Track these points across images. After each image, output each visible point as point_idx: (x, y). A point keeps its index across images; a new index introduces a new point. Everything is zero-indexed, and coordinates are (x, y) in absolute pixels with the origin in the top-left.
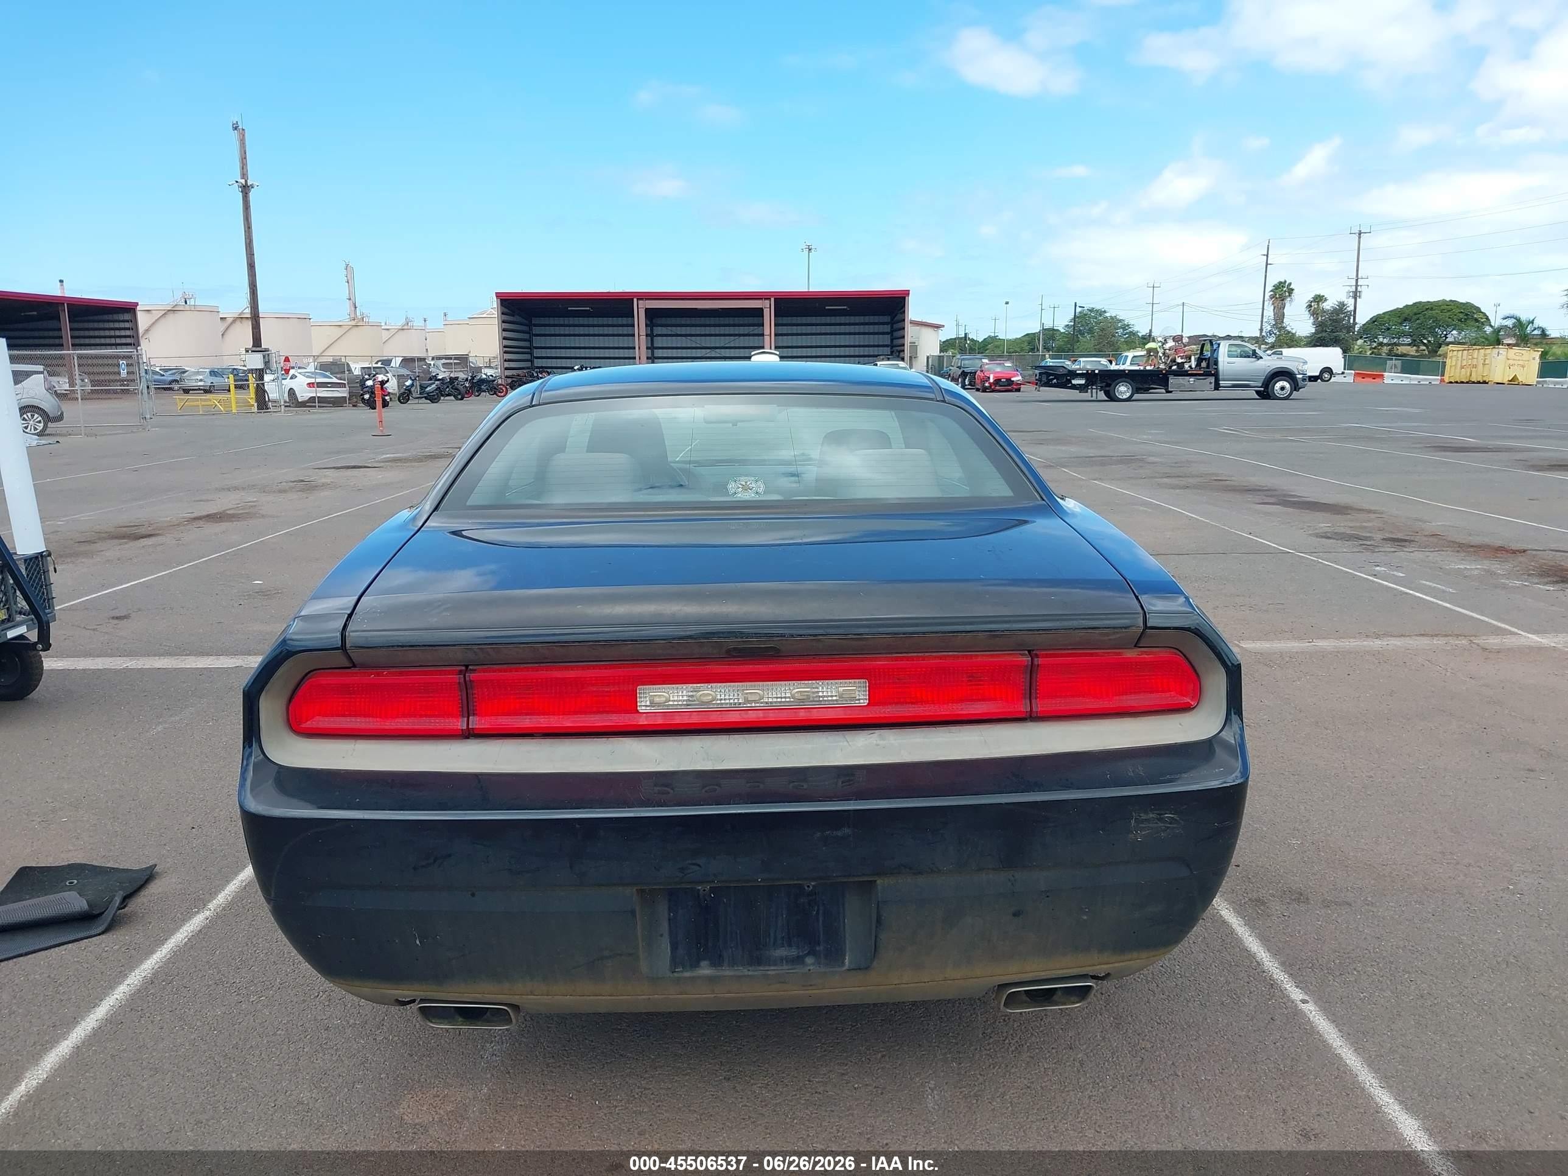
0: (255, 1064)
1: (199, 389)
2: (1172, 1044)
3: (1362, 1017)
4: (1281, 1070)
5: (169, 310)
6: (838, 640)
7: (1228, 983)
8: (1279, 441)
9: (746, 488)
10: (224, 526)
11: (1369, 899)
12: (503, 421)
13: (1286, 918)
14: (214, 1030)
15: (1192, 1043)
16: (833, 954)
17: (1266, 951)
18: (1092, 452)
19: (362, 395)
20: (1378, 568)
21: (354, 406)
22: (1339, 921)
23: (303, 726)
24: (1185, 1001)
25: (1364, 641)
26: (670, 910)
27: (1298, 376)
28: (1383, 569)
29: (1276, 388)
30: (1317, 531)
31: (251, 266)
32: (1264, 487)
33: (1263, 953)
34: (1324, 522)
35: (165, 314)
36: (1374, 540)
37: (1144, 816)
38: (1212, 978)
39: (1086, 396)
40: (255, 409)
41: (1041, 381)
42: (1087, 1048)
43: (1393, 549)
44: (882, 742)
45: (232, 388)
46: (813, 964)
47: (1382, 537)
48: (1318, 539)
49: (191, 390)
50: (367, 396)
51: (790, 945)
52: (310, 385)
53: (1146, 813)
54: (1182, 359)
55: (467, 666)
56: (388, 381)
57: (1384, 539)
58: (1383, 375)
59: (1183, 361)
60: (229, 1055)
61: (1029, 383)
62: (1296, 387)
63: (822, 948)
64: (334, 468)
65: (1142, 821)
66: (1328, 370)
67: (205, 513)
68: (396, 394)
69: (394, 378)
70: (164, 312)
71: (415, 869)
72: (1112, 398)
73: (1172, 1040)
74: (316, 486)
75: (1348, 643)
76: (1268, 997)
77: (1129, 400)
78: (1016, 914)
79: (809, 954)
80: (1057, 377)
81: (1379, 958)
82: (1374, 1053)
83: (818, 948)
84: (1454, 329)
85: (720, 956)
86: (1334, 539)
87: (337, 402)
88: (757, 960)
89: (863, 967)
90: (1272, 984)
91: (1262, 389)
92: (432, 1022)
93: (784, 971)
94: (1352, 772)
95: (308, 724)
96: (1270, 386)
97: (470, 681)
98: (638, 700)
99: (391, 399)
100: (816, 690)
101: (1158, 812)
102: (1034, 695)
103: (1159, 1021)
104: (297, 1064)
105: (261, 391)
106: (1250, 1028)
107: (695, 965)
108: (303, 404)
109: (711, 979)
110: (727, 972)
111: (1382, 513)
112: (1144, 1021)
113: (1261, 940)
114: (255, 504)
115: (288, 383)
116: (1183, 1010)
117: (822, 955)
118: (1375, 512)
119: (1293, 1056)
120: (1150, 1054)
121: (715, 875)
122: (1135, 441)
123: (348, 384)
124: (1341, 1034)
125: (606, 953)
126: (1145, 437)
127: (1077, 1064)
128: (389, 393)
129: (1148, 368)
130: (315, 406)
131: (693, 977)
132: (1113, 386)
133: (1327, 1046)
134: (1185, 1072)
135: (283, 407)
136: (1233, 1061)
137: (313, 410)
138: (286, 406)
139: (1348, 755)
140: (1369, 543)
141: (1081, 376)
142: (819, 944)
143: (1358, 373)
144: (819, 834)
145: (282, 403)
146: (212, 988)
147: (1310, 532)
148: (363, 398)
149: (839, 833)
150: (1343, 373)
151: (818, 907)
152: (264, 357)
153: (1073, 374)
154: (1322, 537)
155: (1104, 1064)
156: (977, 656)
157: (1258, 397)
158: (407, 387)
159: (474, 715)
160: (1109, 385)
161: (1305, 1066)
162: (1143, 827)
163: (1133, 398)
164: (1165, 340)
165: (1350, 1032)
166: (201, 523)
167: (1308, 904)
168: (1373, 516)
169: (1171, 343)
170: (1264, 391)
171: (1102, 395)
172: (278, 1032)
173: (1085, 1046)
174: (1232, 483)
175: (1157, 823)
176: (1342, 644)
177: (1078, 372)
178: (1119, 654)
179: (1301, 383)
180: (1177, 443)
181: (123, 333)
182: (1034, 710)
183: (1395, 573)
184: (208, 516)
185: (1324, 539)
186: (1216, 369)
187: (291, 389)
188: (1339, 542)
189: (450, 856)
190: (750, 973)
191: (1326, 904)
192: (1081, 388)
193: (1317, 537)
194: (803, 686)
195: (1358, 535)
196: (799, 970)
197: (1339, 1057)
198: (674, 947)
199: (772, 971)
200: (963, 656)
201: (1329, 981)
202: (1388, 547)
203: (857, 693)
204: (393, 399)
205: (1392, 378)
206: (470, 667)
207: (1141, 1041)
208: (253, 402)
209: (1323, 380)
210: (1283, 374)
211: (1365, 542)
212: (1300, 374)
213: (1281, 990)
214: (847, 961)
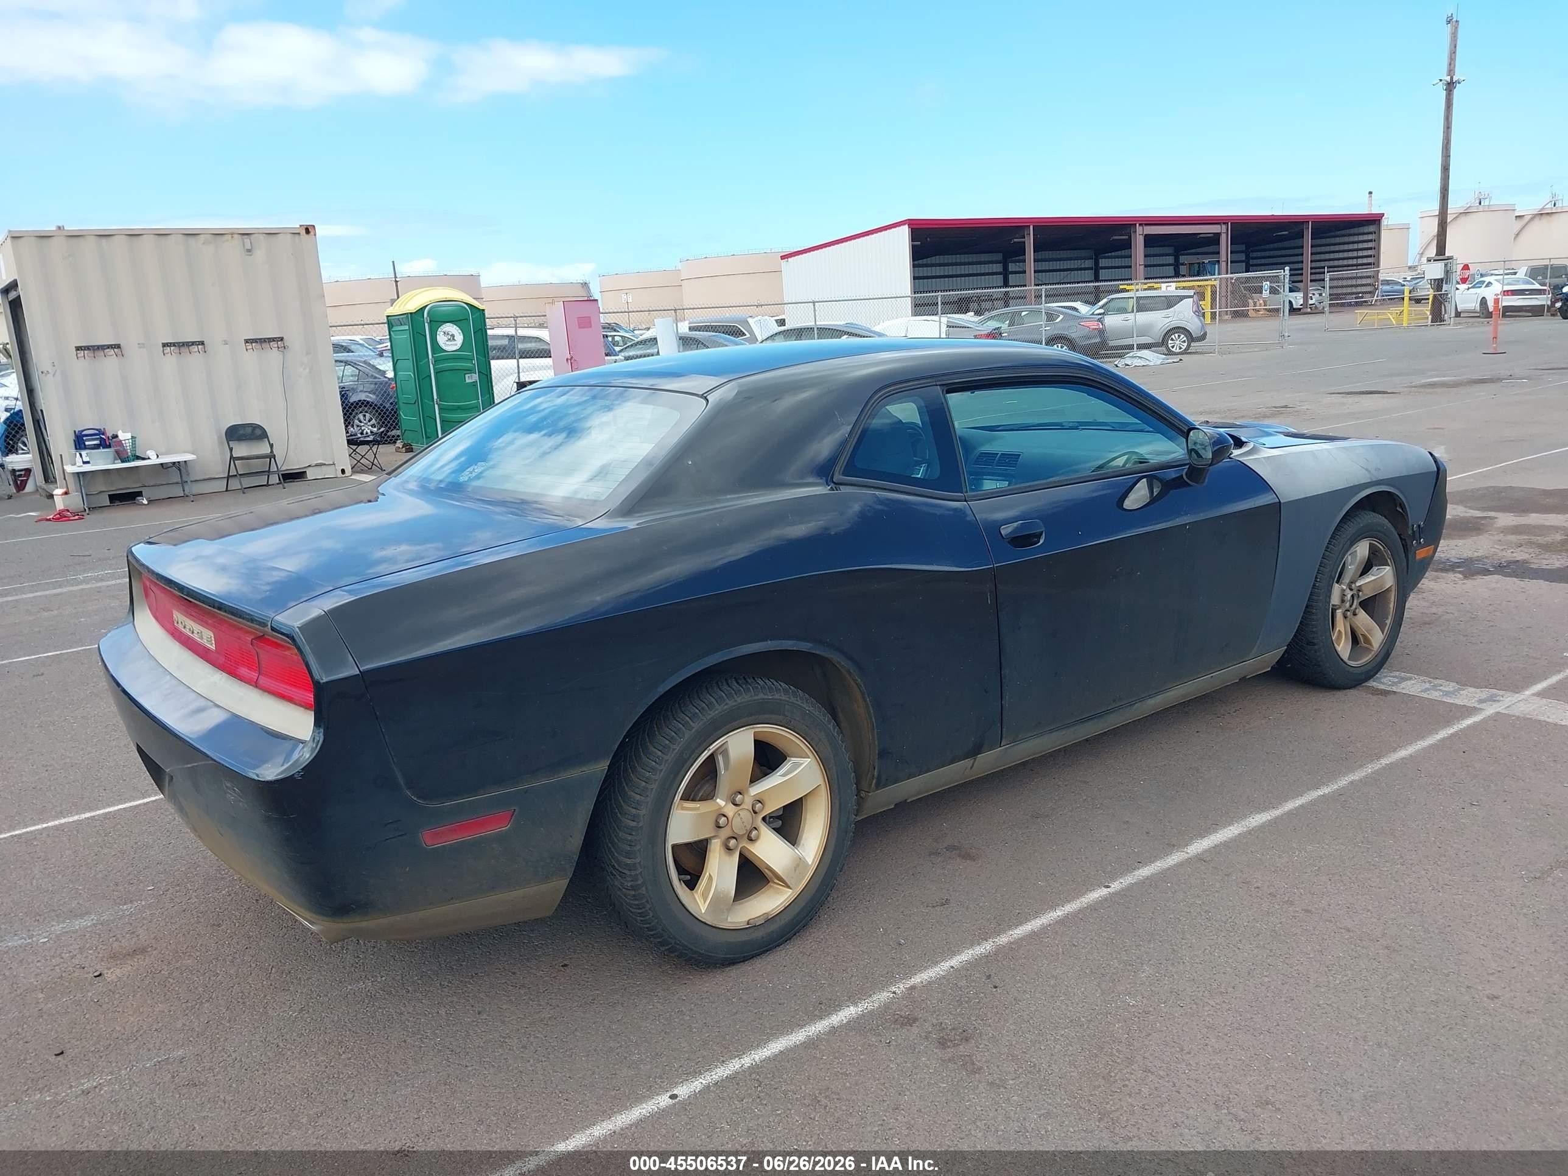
5: (1461, 213)
31: (1446, 169)
35: (1457, 217)
40: (1429, 322)
45: (1406, 299)
49: (1423, 299)
52: (1507, 292)
70: (1455, 216)
87: (1534, 311)
105: (1437, 303)
123: (1551, 290)
145: (1474, 314)
152: (1446, 265)
181: (1365, 245)
187: (1482, 298)
208: (1429, 314)
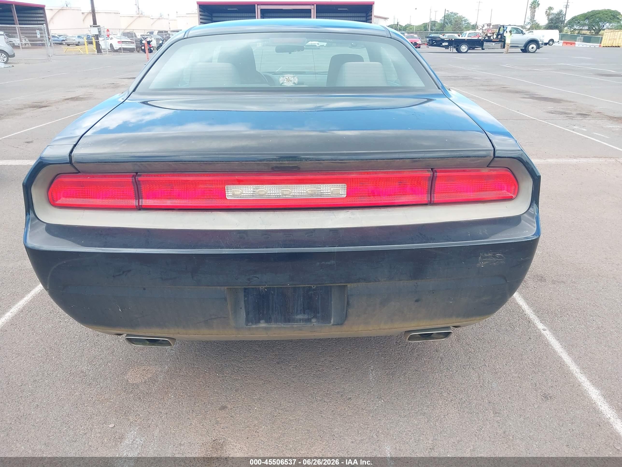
0: (64, 352)
1: (73, 44)
2: (484, 350)
3: (571, 338)
4: (534, 364)
5: (60, 9)
6: (331, 163)
7: (509, 320)
8: (531, 71)
9: (289, 80)
10: (78, 102)
11: (573, 280)
12: (170, 46)
13: (536, 289)
14: (47, 335)
15: (493, 350)
16: (326, 318)
17: (527, 305)
18: (450, 74)
19: (141, 47)
20: (575, 127)
21: (138, 52)
22: (560, 290)
23: (57, 203)
24: (490, 329)
25: (569, 159)
26: (245, 296)
28: (577, 127)
29: (530, 48)
30: (547, 110)
32: (524, 90)
33: (525, 306)
34: (550, 106)
36: (573, 114)
37: (486, 255)
38: (502, 317)
39: (448, 50)
40: (96, 52)
41: (429, 43)
42: (444, 351)
43: (581, 119)
44: (352, 216)
45: (86, 43)
46: (316, 322)
47: (576, 113)
48: (548, 114)
49: (70, 44)
50: (143, 48)
51: (304, 313)
52: (119, 42)
53: (487, 253)
55: (137, 173)
56: (152, 41)
57: (577, 114)
58: (575, 43)
59: (490, 35)
60: (53, 348)
61: (424, 44)
62: (538, 47)
63: (320, 315)
64: (127, 78)
65: (485, 257)
66: (552, 40)
67: (71, 97)
68: (156, 47)
69: (155, 40)
70: (58, 10)
71: (114, 276)
72: (459, 51)
73: (483, 347)
74: (119, 86)
75: (562, 161)
76: (528, 327)
77: (466, 52)
78: (417, 301)
79: (314, 317)
80: (436, 41)
81: (578, 309)
82: (577, 356)
83: (318, 315)
84: (607, 23)
85: (270, 318)
86: (555, 114)
87: (131, 50)
88: (288, 320)
89: (340, 324)
90: (529, 321)
92: (134, 344)
93: (301, 325)
94: (564, 220)
95: (59, 202)
96: (527, 47)
97: (138, 181)
98: (226, 193)
99: (153, 49)
100: (320, 189)
101: (493, 253)
102: (432, 192)
103: (477, 338)
104: (82, 353)
105: (98, 45)
106: (520, 342)
107: (258, 322)
108: (116, 51)
109: (265, 328)
110: (273, 325)
111: (576, 103)
112: (471, 338)
113: (524, 299)
114: (92, 93)
115: (110, 42)
116: (489, 333)
117: (320, 318)
118: (573, 102)
119: (539, 356)
120: (474, 355)
121: (266, 282)
122: (469, 70)
123: (135, 42)
124: (562, 346)
125: (213, 317)
126: (473, 68)
127: (440, 359)
128: (152, 46)
130: (122, 52)
131: (257, 328)
132: (460, 46)
133: (555, 352)
134: (489, 364)
135: (108, 52)
136: (512, 359)
137: (120, 53)
138: (109, 52)
139: (563, 212)
140: (570, 116)
141: (446, 41)
142: (319, 313)
143: (564, 42)
144: (318, 264)
145: (107, 50)
146: (48, 314)
147: (545, 111)
148: (142, 49)
149: (329, 263)
150: (558, 42)
151: (318, 296)
152: (98, 29)
153: (443, 41)
154: (550, 113)
155: (452, 359)
156: (404, 171)
157: (522, 52)
158: (160, 44)
159: (142, 198)
160: (458, 46)
161: (545, 362)
162: (485, 260)
163: (468, 52)
164: (483, 26)
165: (566, 345)
166: (68, 101)
167: (545, 282)
168: (572, 104)
170: (524, 49)
171: (455, 50)
172: (76, 337)
173: (443, 350)
174: (509, 89)
175: (492, 258)
176: (559, 161)
177: (445, 40)
178: (478, 171)
179: (541, 45)
180: (486, 71)
181: (40, 19)
182: (432, 200)
183: (582, 129)
184: (71, 98)
185: (550, 114)
187: (111, 44)
188: (557, 115)
189: (129, 271)
190: (285, 326)
191: (554, 282)
192: (446, 47)
193: (547, 113)
194: (313, 187)
195: (565, 112)
196: (309, 325)
197: (560, 357)
198: (247, 314)
199: (295, 325)
200: (397, 172)
201: (556, 320)
202: (579, 118)
203: (341, 191)
204: (154, 49)
205: (579, 44)
206: (138, 173)
207: (469, 348)
208: (95, 49)
209: (549, 45)
210: (534, 41)
211: (568, 115)
212: (541, 41)
213: (534, 324)
214: (332, 321)
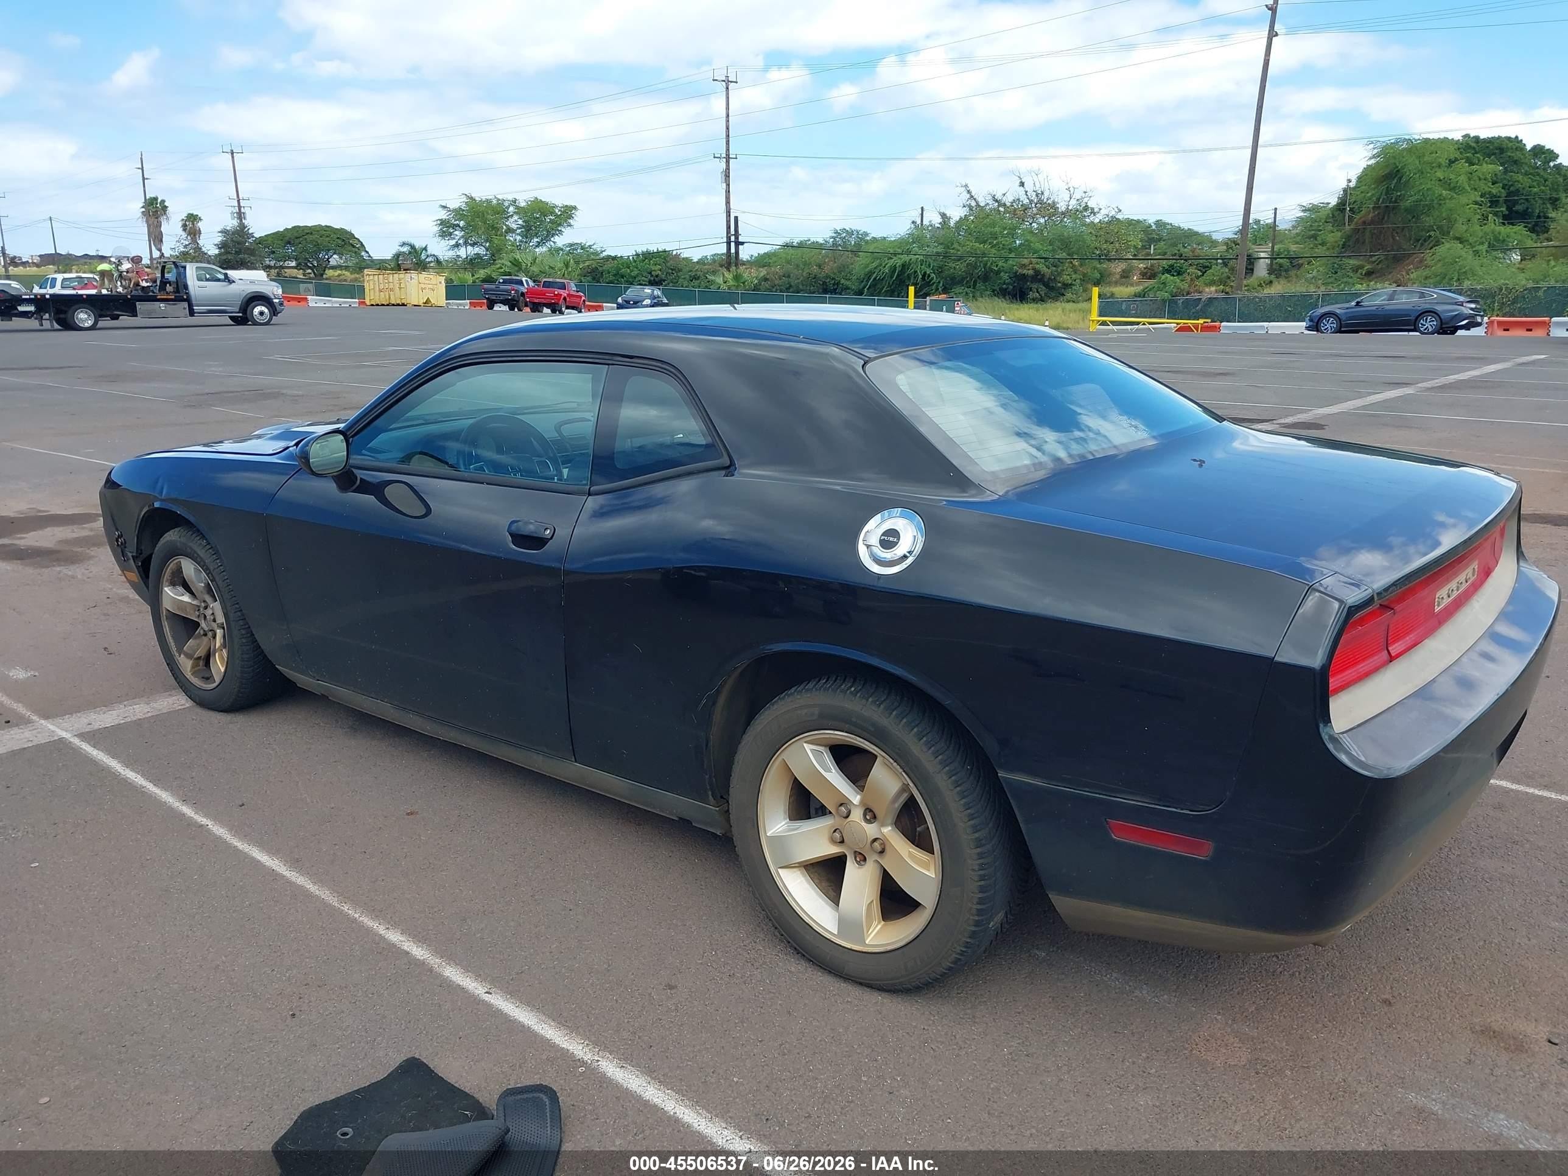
27: (275, 301)
29: (254, 314)
39: (37, 324)
54: (147, 282)
58: (304, 298)
59: (148, 284)
62: (274, 312)
72: (70, 326)
77: (94, 328)
84: (335, 253)
91: (241, 314)
96: (247, 311)
129: (104, 292)
132: (69, 312)
141: (28, 301)
153: (19, 300)
157: (233, 323)
160: (64, 312)
163: (98, 326)
164: (119, 261)
169: (126, 266)
171: (57, 324)
177: (24, 297)
179: (278, 308)
186: (187, 293)
192: (31, 316)
205: (315, 301)
210: (260, 298)
212: (276, 298)
